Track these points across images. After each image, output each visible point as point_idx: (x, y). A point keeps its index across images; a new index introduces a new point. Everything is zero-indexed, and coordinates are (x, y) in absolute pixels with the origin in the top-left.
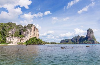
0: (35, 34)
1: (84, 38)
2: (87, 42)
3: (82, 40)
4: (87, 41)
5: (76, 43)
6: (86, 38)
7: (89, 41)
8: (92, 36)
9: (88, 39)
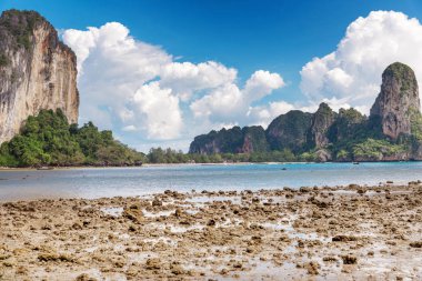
0: (51, 86)
1: (357, 120)
2: (378, 149)
3: (345, 135)
4: (379, 143)
5: (306, 154)
6: (373, 125)
7: (393, 141)
8: (407, 113)
9: (386, 131)
